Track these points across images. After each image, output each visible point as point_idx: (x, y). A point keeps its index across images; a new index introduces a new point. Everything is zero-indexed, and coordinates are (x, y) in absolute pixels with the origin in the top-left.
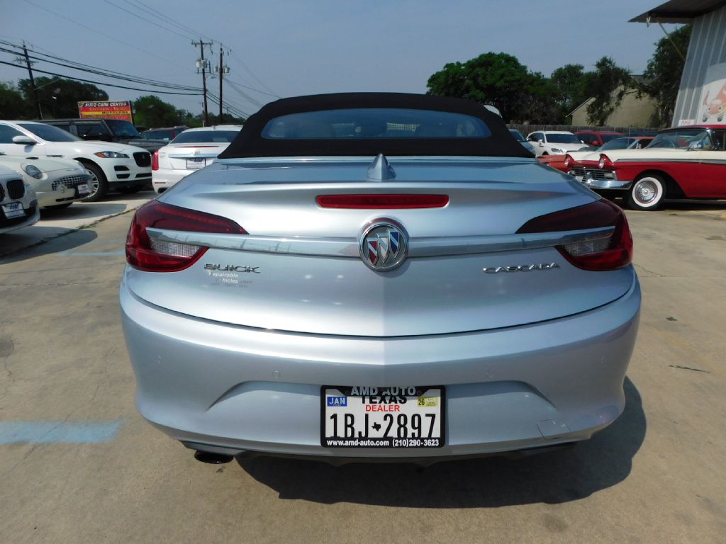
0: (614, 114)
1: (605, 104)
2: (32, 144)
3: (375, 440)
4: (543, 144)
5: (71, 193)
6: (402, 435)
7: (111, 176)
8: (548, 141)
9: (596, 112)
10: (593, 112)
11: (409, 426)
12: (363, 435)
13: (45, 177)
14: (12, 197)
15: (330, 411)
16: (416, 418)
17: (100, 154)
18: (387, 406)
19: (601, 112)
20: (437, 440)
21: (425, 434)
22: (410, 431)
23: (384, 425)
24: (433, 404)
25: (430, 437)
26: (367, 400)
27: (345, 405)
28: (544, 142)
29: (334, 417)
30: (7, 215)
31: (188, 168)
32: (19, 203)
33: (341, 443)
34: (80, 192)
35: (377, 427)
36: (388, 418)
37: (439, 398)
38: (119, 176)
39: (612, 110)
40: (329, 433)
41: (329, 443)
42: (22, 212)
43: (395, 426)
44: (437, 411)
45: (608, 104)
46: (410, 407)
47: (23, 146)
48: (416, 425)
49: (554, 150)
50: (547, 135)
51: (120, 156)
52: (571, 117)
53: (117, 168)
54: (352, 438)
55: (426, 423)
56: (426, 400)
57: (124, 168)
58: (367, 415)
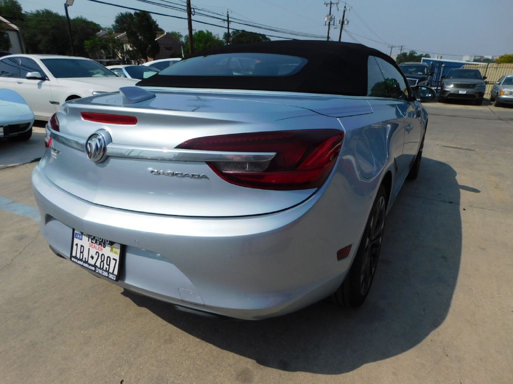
3: (89, 265)
6: (102, 267)
11: (105, 262)
12: (86, 260)
15: (76, 241)
16: (109, 259)
18: (98, 246)
20: (115, 277)
21: (111, 271)
22: (106, 266)
23: (96, 257)
24: (117, 253)
25: (113, 273)
26: (90, 240)
27: (81, 240)
29: (77, 245)
33: (77, 261)
35: (92, 257)
36: (97, 254)
37: (119, 251)
40: (74, 254)
41: (73, 259)
43: (99, 260)
44: (117, 257)
46: (107, 251)
48: (108, 264)
54: (81, 260)
55: (113, 262)
56: (114, 249)
58: (89, 249)
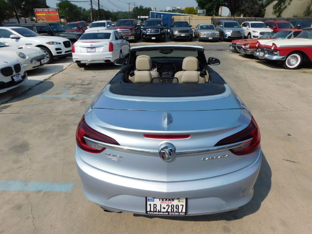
0: (286, 9)
1: (282, 4)
2: (18, 38)
3: (163, 212)
4: (249, 28)
5: (38, 63)
6: (172, 211)
7: (54, 53)
8: (251, 27)
9: (277, 9)
10: (276, 8)
11: (175, 208)
12: (160, 210)
13: (27, 58)
14: (16, 72)
15: (149, 203)
16: (177, 206)
17: (49, 43)
18: (168, 202)
19: (280, 8)
20: (184, 213)
21: (180, 211)
22: (175, 210)
23: (167, 208)
24: (183, 202)
25: (182, 212)
26: (161, 200)
27: (154, 201)
28: (249, 27)
29: (150, 205)
30: (15, 80)
31: (88, 52)
32: (19, 74)
33: (152, 213)
34: (42, 63)
35: (164, 208)
36: (168, 206)
37: (185, 200)
38: (57, 53)
39: (286, 7)
40: (148, 210)
41: (148, 213)
42: (21, 78)
43: (170, 208)
44: (184, 204)
45: (284, 4)
46: (175, 202)
47: (15, 39)
48: (177, 208)
49: (254, 31)
50: (251, 24)
51: (57, 43)
52: (265, 10)
53: (57, 49)
54: (156, 211)
55: (180, 207)
56: (181, 200)
57: (60, 49)
58: (161, 205)
